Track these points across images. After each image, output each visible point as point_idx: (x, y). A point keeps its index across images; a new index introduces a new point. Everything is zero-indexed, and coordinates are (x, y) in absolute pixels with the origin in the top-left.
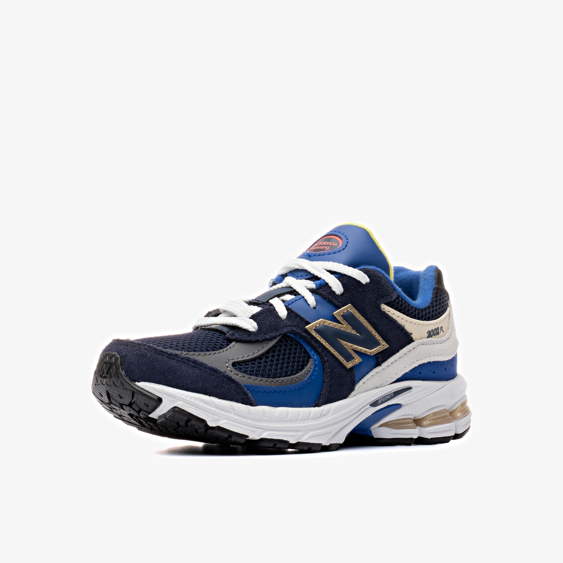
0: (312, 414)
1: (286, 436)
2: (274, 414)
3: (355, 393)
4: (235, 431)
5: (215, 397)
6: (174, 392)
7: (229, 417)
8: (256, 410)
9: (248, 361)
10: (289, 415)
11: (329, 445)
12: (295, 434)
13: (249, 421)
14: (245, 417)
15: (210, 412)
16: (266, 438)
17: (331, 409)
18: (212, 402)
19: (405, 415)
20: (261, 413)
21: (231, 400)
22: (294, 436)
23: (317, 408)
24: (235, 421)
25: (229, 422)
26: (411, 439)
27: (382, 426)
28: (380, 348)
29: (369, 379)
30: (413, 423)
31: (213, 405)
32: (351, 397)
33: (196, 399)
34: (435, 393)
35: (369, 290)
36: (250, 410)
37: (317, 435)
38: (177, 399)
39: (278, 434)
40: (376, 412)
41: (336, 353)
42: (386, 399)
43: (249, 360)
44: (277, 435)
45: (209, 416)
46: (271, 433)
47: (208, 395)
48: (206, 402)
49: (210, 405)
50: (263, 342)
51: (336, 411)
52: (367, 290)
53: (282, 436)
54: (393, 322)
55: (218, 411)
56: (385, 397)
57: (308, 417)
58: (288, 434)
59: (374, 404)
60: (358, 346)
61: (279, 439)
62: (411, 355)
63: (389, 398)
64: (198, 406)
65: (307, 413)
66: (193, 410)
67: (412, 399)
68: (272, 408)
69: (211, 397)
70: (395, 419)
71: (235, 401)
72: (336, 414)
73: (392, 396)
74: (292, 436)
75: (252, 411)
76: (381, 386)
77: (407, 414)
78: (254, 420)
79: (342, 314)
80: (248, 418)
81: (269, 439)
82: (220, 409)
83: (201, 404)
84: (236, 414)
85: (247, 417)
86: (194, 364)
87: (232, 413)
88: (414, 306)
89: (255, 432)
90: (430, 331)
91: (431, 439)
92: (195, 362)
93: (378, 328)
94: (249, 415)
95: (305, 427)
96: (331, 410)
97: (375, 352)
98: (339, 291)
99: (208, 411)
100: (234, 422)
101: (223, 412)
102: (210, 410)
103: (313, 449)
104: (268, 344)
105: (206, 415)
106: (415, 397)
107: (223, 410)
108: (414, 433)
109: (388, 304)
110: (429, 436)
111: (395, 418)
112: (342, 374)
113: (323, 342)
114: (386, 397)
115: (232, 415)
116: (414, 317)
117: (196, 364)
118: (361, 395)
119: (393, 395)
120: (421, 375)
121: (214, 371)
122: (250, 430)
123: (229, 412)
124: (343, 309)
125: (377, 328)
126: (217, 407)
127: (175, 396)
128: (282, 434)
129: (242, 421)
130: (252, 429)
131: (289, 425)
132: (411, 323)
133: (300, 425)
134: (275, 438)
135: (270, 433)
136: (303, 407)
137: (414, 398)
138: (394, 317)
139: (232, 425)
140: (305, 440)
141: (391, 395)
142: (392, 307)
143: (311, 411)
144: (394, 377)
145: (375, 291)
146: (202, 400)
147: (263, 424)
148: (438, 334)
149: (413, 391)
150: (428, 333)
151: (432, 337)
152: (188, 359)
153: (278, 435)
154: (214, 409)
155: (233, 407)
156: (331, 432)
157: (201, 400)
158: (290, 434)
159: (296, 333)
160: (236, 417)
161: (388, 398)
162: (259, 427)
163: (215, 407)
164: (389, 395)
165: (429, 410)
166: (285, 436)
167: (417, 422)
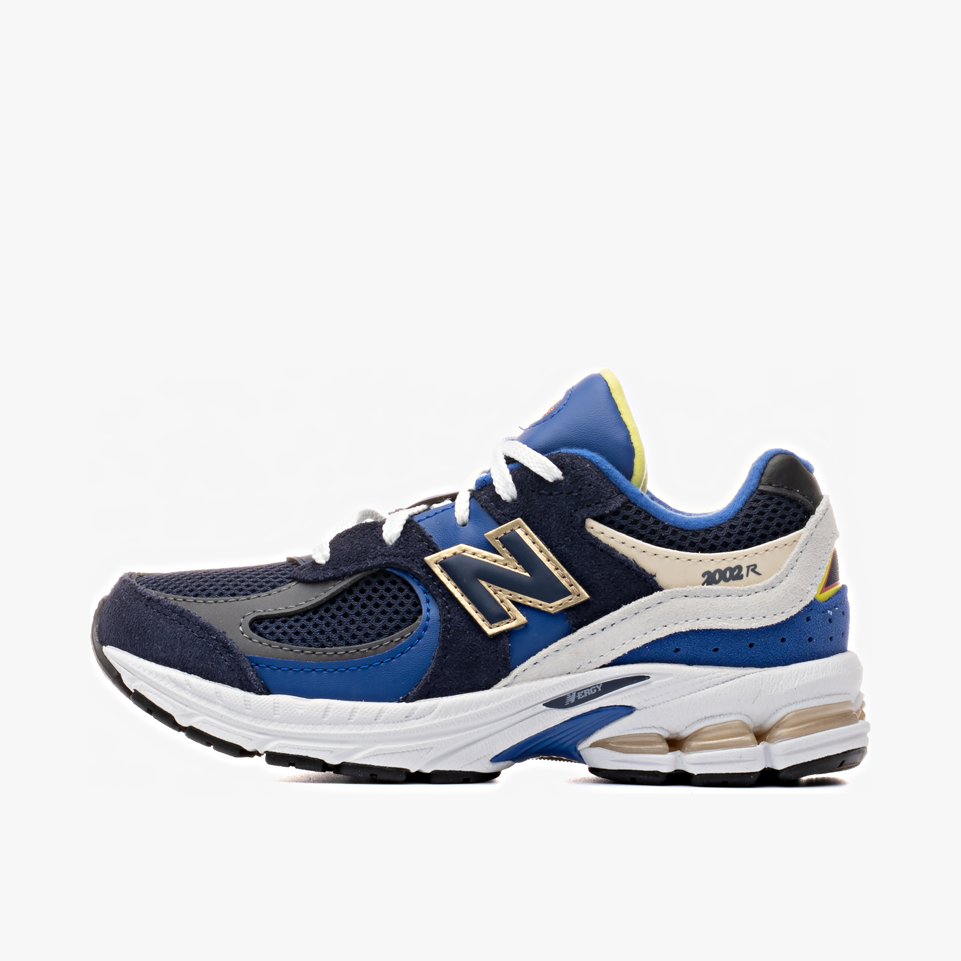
0: (384, 715)
1: (316, 750)
2: (295, 711)
3: (509, 681)
4: (218, 736)
5: (198, 676)
6: (134, 664)
7: (210, 712)
8: (261, 701)
9: (289, 615)
10: (330, 714)
11: (429, 771)
12: (334, 749)
13: (246, 721)
14: (239, 713)
15: (181, 700)
16: (273, 751)
17: (436, 708)
18: (188, 684)
19: (646, 727)
20: (270, 708)
21: (223, 682)
22: (332, 752)
23: (404, 703)
24: (221, 718)
25: (207, 720)
26: (656, 774)
27: (594, 745)
28: (570, 600)
29: (548, 656)
30: (662, 742)
31: (188, 689)
32: (496, 688)
33: (164, 677)
34: (709, 689)
35: (561, 493)
36: (249, 701)
37: (391, 752)
38: (137, 677)
39: (297, 746)
40: (572, 719)
41: (470, 609)
42: (586, 695)
43: (292, 614)
44: (295, 748)
45: (176, 708)
46: (283, 744)
47: (187, 672)
48: (178, 684)
49: (184, 689)
50: (328, 582)
51: (447, 711)
52: (556, 493)
53: (307, 750)
54: (608, 553)
55: (195, 700)
56: (582, 692)
57: (349, 719)
58: (318, 747)
59: (558, 703)
60: (524, 596)
61: (300, 755)
62: (648, 615)
63: (591, 695)
64: (163, 691)
65: (373, 711)
66: (154, 696)
67: (653, 698)
68: (302, 700)
69: (192, 675)
70: (623, 734)
71: (229, 684)
72: (448, 716)
73: (600, 690)
74: (328, 750)
75: (253, 702)
76: (579, 670)
77: (650, 726)
78: (257, 718)
79: (503, 535)
80: (246, 715)
81: (279, 753)
82: (200, 697)
83: (170, 687)
84: (225, 707)
85: (244, 714)
86: (180, 617)
87: (219, 704)
88: (671, 524)
89: (251, 740)
90: (712, 571)
91: (698, 775)
92: (182, 613)
93: (569, 564)
94: (247, 710)
95: (364, 736)
96: (436, 710)
97: (560, 608)
98: (508, 494)
99: (176, 698)
100: (219, 720)
101: (203, 703)
102: (181, 698)
103: (380, 776)
104: (335, 586)
105: (172, 705)
106: (661, 695)
107: (204, 698)
108: (666, 763)
109: (600, 519)
110: (695, 770)
111: (623, 732)
112: (475, 645)
113: (450, 585)
114: (585, 691)
115: (217, 709)
116: (670, 545)
117: (185, 618)
118: (525, 685)
119: (601, 688)
120: (679, 653)
121: (206, 629)
122: (243, 737)
123: (215, 703)
124: (504, 527)
125: (567, 564)
126: (194, 693)
127: (134, 671)
128: (304, 746)
129: (232, 719)
130: (247, 735)
131: (327, 730)
132: (655, 556)
133: (354, 732)
134: (291, 753)
135: (280, 743)
136: (362, 701)
137: (657, 697)
138: (612, 543)
139: (213, 726)
140: (360, 760)
141: (597, 689)
142: (610, 524)
143: (386, 709)
144: (608, 655)
145: (572, 496)
146: (173, 681)
147: (272, 727)
148: (739, 577)
149: (653, 682)
150: (706, 577)
151: (717, 582)
152: (173, 609)
153: (298, 748)
154: (188, 696)
155: (220, 693)
156: (432, 748)
157: (171, 679)
158: (324, 748)
159: (407, 570)
160: (224, 712)
161: (589, 694)
162: (262, 731)
163: (192, 693)
164: (591, 689)
165: (700, 720)
166: (314, 750)
167: (675, 744)
